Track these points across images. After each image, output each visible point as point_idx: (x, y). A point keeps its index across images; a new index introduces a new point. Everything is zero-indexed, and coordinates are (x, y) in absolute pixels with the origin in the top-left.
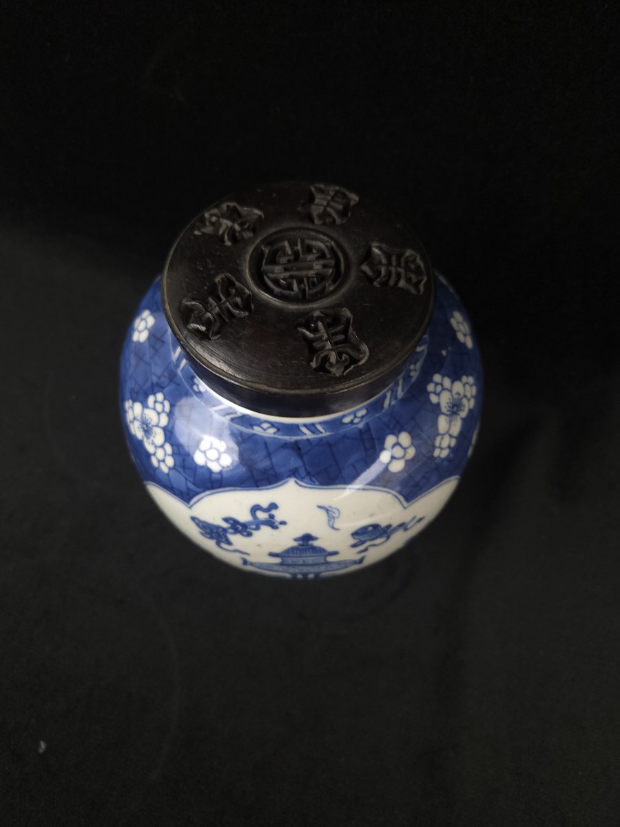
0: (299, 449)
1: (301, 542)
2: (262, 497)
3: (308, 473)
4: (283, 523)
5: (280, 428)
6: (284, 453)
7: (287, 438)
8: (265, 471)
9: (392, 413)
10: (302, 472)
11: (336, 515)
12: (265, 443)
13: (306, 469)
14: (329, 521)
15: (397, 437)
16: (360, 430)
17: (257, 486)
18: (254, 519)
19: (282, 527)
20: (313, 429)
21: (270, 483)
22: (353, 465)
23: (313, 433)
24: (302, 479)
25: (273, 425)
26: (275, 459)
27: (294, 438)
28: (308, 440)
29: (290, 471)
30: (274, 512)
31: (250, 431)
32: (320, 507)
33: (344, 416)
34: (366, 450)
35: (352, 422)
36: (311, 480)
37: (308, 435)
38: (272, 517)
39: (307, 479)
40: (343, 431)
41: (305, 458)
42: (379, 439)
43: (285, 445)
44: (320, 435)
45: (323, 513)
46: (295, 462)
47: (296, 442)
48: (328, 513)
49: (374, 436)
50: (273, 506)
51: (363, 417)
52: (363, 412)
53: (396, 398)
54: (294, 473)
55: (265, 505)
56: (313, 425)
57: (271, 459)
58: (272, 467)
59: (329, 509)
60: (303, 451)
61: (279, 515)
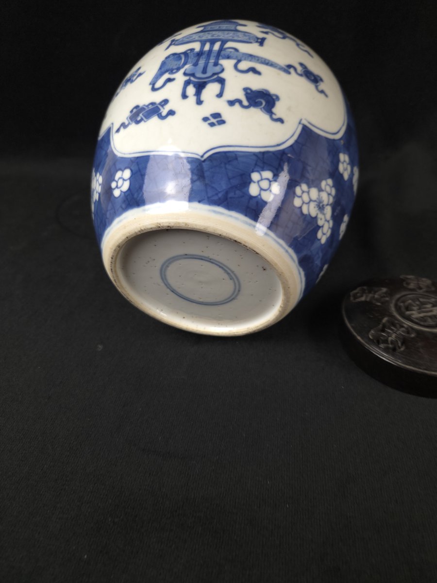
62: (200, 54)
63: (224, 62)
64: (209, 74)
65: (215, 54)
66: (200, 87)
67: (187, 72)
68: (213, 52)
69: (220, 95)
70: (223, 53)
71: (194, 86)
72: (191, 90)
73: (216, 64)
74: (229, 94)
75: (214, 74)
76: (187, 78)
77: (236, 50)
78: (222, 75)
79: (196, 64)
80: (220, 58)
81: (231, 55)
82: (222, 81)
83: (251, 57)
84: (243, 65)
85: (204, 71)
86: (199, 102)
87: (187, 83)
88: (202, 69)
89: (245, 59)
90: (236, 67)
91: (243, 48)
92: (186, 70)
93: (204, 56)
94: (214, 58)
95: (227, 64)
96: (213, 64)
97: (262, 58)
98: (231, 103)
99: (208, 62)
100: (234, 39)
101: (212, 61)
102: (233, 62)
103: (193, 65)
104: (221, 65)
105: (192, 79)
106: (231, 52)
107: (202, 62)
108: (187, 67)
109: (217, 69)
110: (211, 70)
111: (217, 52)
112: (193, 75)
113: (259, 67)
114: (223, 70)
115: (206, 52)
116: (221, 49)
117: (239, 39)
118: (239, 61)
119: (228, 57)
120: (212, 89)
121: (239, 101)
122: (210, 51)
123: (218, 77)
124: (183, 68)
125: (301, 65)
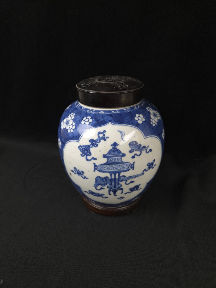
0: (111, 115)
1: (113, 147)
2: (101, 129)
3: (114, 121)
4: (108, 138)
5: (106, 111)
6: (107, 116)
7: (108, 113)
8: (102, 121)
9: (137, 110)
10: (113, 121)
11: (123, 135)
12: (102, 115)
13: (114, 120)
14: (122, 136)
15: (139, 115)
16: (128, 112)
17: (100, 126)
18: (99, 138)
19: (107, 139)
20: (115, 111)
21: (104, 124)
22: (127, 119)
23: (115, 112)
24: (113, 122)
25: (104, 111)
26: (105, 118)
27: (110, 113)
28: (114, 113)
29: (109, 120)
30: (105, 134)
31: (98, 113)
32: (118, 131)
33: (124, 109)
34: (131, 116)
35: (126, 110)
36: (115, 123)
37: (114, 112)
38: (104, 135)
39: (114, 122)
40: (123, 112)
41: (113, 117)
42: (134, 114)
43: (108, 115)
44: (117, 113)
45: (119, 133)
46: (110, 118)
47: (111, 114)
48: (121, 133)
49: (132, 114)
50: (105, 131)
51: (129, 110)
52: (129, 109)
53: (137, 108)
54: (110, 121)
55: (102, 131)
56: (115, 110)
57: (103, 118)
58: (104, 120)
59: (121, 132)
60: (113, 116)
61: (106, 135)
62: (111, 180)
64: (117, 188)
65: (117, 180)
66: (115, 192)
67: (108, 187)
68: (116, 179)
69: (122, 193)
70: (120, 179)
71: (112, 192)
72: (111, 193)
73: (119, 184)
74: (124, 192)
75: (119, 188)
76: (109, 189)
77: (125, 176)
78: (122, 187)
79: (111, 184)
80: (120, 181)
81: (123, 179)
82: (122, 189)
83: (130, 177)
84: (128, 182)
85: (115, 187)
86: (115, 195)
87: (110, 191)
88: (114, 186)
89: (129, 179)
90: (126, 183)
91: (127, 174)
92: (108, 186)
93: (113, 181)
94: (117, 182)
95: (123, 183)
96: (117, 184)
97: (134, 176)
98: (126, 194)
99: (116, 184)
100: (123, 169)
101: (117, 183)
102: (124, 182)
103: (110, 185)
104: (121, 184)
105: (111, 189)
106: (123, 178)
107: (113, 184)
108: (107, 185)
109: (119, 186)
110: (117, 186)
112: (111, 188)
113: (133, 180)
114: (121, 186)
115: (114, 179)
116: (119, 177)
117: (125, 169)
118: (127, 181)
119: (122, 181)
120: (119, 193)
121: (129, 192)
122: (115, 178)
123: (120, 188)
124: (106, 185)
125: (148, 165)
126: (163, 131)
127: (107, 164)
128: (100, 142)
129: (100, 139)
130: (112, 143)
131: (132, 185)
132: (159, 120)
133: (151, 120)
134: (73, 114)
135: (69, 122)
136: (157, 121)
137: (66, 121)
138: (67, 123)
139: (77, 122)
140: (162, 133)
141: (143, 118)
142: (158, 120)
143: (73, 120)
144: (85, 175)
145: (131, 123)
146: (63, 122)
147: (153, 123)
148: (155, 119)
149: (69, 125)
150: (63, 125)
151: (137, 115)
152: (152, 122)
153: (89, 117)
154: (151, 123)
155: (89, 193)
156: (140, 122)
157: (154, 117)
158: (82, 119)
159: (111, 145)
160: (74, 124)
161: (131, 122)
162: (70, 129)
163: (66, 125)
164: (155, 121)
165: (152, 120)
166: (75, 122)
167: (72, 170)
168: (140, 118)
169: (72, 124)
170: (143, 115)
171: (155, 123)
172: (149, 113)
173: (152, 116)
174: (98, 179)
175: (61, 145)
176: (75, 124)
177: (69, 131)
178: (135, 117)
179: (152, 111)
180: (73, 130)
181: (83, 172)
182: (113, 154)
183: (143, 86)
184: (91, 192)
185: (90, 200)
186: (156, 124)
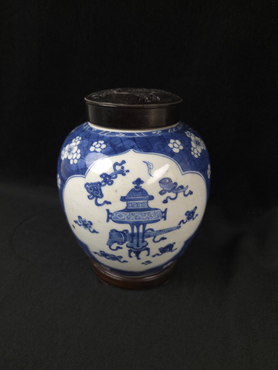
0: (134, 139)
1: (136, 185)
2: (118, 158)
3: (139, 147)
4: (128, 171)
5: (126, 134)
6: (128, 141)
7: (130, 137)
8: (120, 147)
9: (171, 134)
10: (136, 147)
11: (151, 167)
12: (120, 139)
13: (138, 146)
14: (148, 170)
15: (175, 141)
16: (159, 136)
17: (117, 154)
18: (115, 171)
19: (127, 174)
20: (140, 134)
21: (122, 152)
22: (157, 146)
23: (140, 135)
24: (136, 149)
25: (123, 133)
26: (124, 143)
27: (132, 137)
28: (138, 137)
29: (131, 146)
30: (124, 165)
31: (114, 136)
32: (144, 162)
33: (152, 132)
34: (162, 142)
35: (156, 134)
36: (140, 150)
37: (138, 136)
38: (123, 168)
39: (138, 149)
40: (152, 135)
41: (137, 142)
42: (167, 139)
43: (129, 139)
44: (143, 136)
45: (145, 165)
46: (133, 143)
47: (133, 138)
48: (148, 165)
49: (165, 138)
50: (124, 162)
51: (160, 133)
52: (160, 132)
53: (173, 131)
54: (133, 147)
55: (120, 162)
56: (140, 133)
57: (123, 143)
58: (123, 146)
59: (148, 163)
60: (136, 140)
61: (126, 167)
62: (133, 235)
63: (147, 240)
64: (140, 247)
65: (142, 236)
66: (138, 253)
67: (128, 245)
68: (140, 233)
69: (148, 255)
70: (145, 234)
71: (134, 253)
72: (133, 254)
73: (143, 241)
74: (152, 253)
75: (143, 247)
76: (129, 249)
77: (152, 230)
78: (148, 247)
79: (132, 242)
80: (145, 237)
81: (150, 234)
82: (148, 249)
83: (161, 232)
84: (157, 238)
85: (138, 246)
86: (139, 259)
87: (130, 251)
88: (136, 245)
89: (158, 235)
90: (154, 241)
91: (156, 227)
92: (127, 244)
93: (135, 237)
94: (142, 238)
95: (149, 240)
96: (141, 241)
97: (166, 229)
98: (154, 256)
99: (139, 241)
100: (150, 220)
101: (141, 240)
102: (152, 238)
103: (130, 242)
104: (146, 242)
105: (132, 249)
106: (150, 232)
107: (135, 241)
108: (127, 242)
109: (144, 244)
110: (141, 245)
111: (142, 234)
112: (132, 247)
113: (164, 235)
114: (147, 244)
115: (136, 234)
116: (144, 231)
117: (153, 219)
118: (155, 237)
119: (149, 236)
120: (143, 254)
121: (158, 255)
122: (138, 233)
123: (146, 248)
124: (125, 242)
125: (186, 214)
126: (209, 166)
127: (126, 210)
128: (116, 177)
129: (116, 173)
130: (135, 179)
131: (164, 244)
132: (203, 150)
133: (192, 149)
134: (79, 139)
135: (73, 149)
136: (200, 151)
137: (69, 148)
138: (69, 150)
139: (83, 148)
140: (207, 169)
141: (180, 145)
142: (201, 149)
143: (78, 146)
144: (94, 227)
145: (164, 152)
146: (65, 150)
147: (195, 153)
148: (197, 149)
149: (72, 153)
150: (65, 155)
151: (172, 141)
152: (193, 151)
153: (102, 142)
154: (192, 153)
155: (100, 254)
156: (176, 151)
157: (196, 146)
158: (92, 145)
159: (133, 183)
160: (79, 151)
161: (163, 150)
162: (73, 160)
163: (68, 153)
164: (198, 151)
165: (194, 149)
166: (80, 149)
167: (75, 220)
168: (176, 145)
169: (76, 152)
170: (180, 141)
171: (197, 154)
172: (190, 140)
173: (193, 144)
174: (112, 233)
175: (60, 183)
176: (81, 151)
177: (71, 162)
178: (169, 142)
179: (193, 138)
180: (78, 160)
181: (91, 223)
182: (135, 196)
183: (180, 101)
184: (102, 253)
185: (102, 265)
186: (199, 155)
